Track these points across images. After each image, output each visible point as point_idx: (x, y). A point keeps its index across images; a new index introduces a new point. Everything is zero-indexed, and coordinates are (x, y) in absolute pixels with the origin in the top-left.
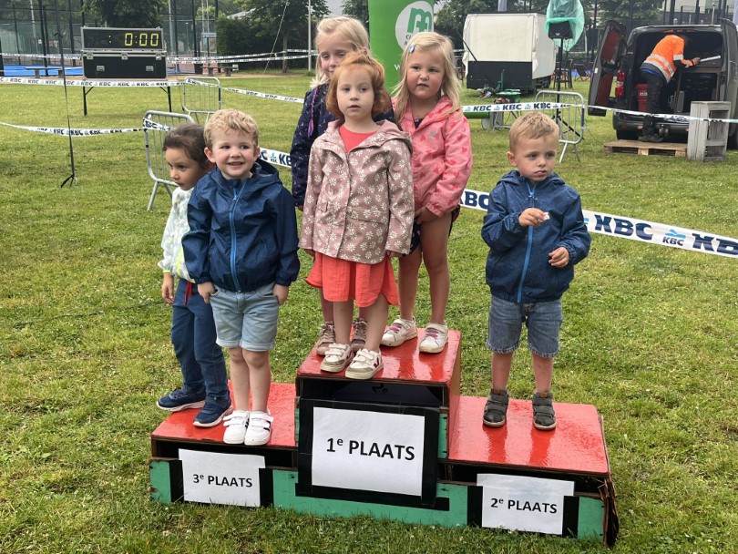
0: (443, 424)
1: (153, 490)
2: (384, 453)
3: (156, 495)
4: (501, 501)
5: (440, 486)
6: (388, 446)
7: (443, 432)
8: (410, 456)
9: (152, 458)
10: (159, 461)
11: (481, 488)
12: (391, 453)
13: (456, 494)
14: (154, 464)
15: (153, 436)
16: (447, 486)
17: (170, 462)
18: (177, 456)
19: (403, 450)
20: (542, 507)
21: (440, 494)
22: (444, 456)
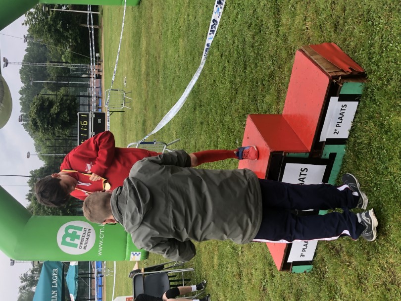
0: (292, 155)
1: (305, 272)
2: (302, 181)
3: (308, 271)
4: (336, 130)
5: (323, 157)
6: (299, 179)
7: (296, 155)
8: (306, 170)
9: (290, 272)
10: (292, 270)
11: (327, 139)
12: (303, 179)
13: (329, 150)
14: (293, 272)
15: (280, 271)
16: (324, 154)
17: (293, 266)
18: (291, 263)
19: (302, 173)
20: (342, 111)
21: (327, 156)
22: (308, 154)
